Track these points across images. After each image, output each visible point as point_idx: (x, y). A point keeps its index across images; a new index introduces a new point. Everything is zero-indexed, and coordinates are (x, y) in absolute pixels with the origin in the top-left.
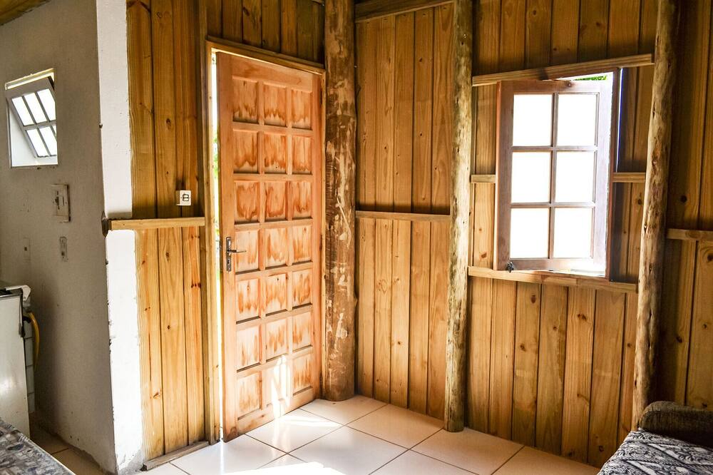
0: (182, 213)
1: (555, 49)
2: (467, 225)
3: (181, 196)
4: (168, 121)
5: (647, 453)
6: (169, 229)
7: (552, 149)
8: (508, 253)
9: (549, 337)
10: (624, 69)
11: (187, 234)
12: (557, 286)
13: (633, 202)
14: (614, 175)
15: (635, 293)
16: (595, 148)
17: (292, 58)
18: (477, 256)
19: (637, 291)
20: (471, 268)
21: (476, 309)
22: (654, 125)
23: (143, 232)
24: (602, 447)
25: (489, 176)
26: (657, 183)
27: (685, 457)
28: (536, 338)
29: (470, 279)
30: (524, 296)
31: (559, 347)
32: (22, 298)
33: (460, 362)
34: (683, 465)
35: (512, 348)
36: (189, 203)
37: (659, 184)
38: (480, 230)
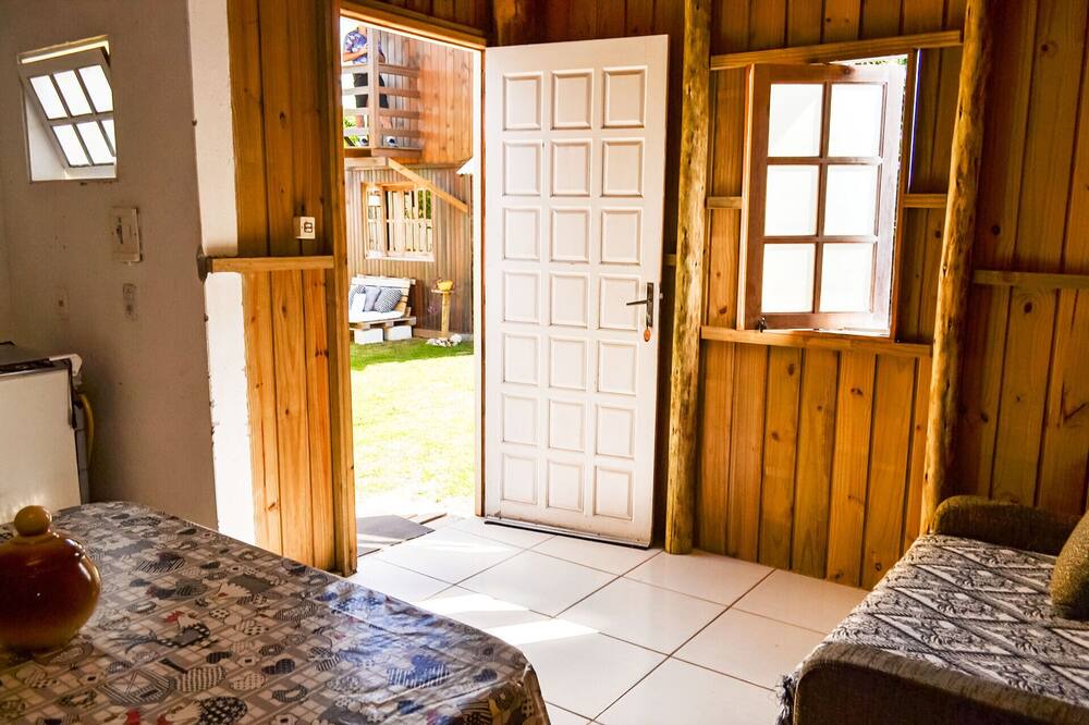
0: (302, 249)
1: (829, 20)
2: (700, 268)
3: (302, 225)
4: (282, 115)
5: (940, 557)
6: (286, 271)
7: (822, 161)
8: (760, 306)
9: (812, 421)
10: (922, 50)
11: (308, 279)
12: (824, 350)
13: (929, 236)
14: (905, 197)
15: (928, 357)
16: (880, 161)
17: (448, 23)
18: (714, 312)
19: (931, 355)
20: (705, 329)
21: (711, 384)
22: (961, 128)
23: (252, 276)
24: (879, 564)
25: (732, 198)
26: (962, 208)
27: (988, 560)
28: (794, 423)
29: (704, 344)
30: (778, 365)
31: (826, 433)
32: (70, 372)
33: (688, 459)
34: (985, 568)
35: (761, 437)
36: (312, 236)
37: (964, 211)
38: (718, 275)
